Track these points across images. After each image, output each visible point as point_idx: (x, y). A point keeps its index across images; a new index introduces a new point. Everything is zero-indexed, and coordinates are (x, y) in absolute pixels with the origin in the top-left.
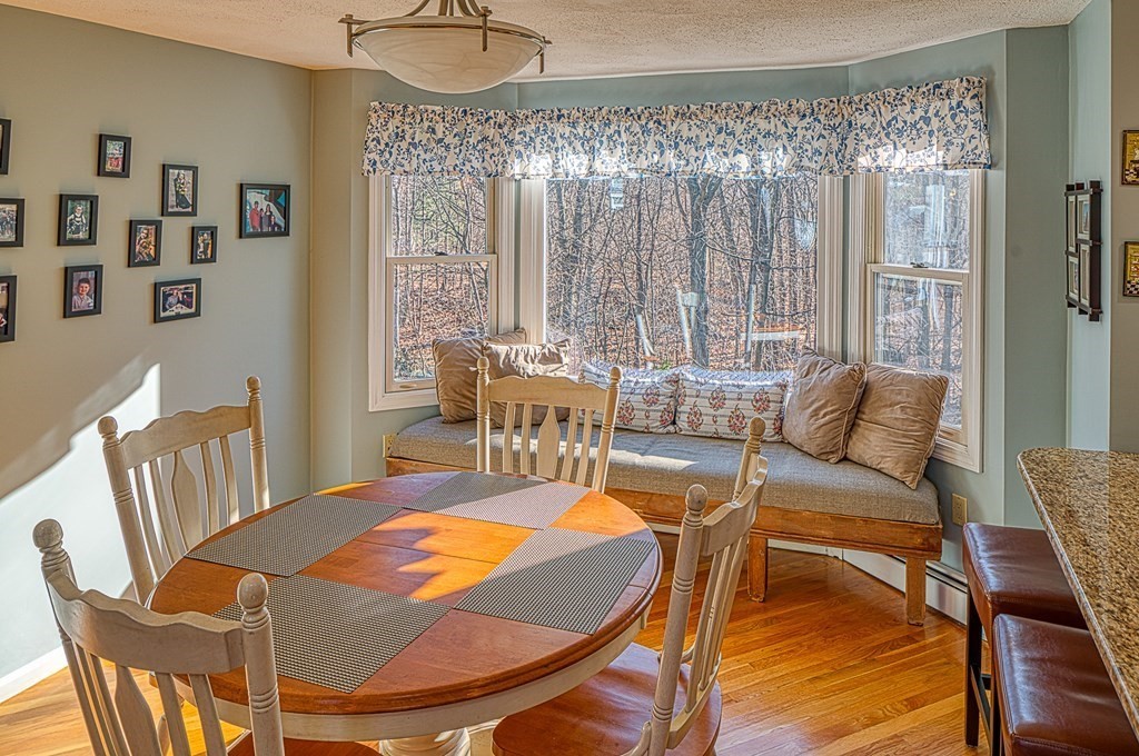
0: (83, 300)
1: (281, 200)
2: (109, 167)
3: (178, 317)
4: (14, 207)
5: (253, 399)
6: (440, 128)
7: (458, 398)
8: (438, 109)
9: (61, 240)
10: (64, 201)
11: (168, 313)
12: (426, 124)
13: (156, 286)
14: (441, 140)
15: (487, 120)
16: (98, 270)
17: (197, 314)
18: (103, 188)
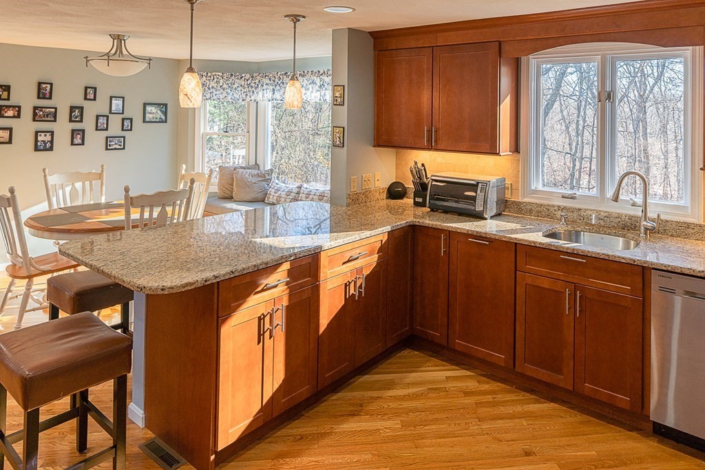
0: (78, 140)
1: (164, 109)
2: (88, 97)
3: (116, 149)
4: (54, 110)
5: (102, 171)
6: (221, 81)
7: (224, 189)
8: (221, 74)
9: (71, 121)
10: (72, 109)
11: (111, 148)
12: (216, 80)
13: (107, 138)
14: (221, 87)
15: (241, 78)
16: (83, 131)
17: (124, 148)
18: (86, 104)
